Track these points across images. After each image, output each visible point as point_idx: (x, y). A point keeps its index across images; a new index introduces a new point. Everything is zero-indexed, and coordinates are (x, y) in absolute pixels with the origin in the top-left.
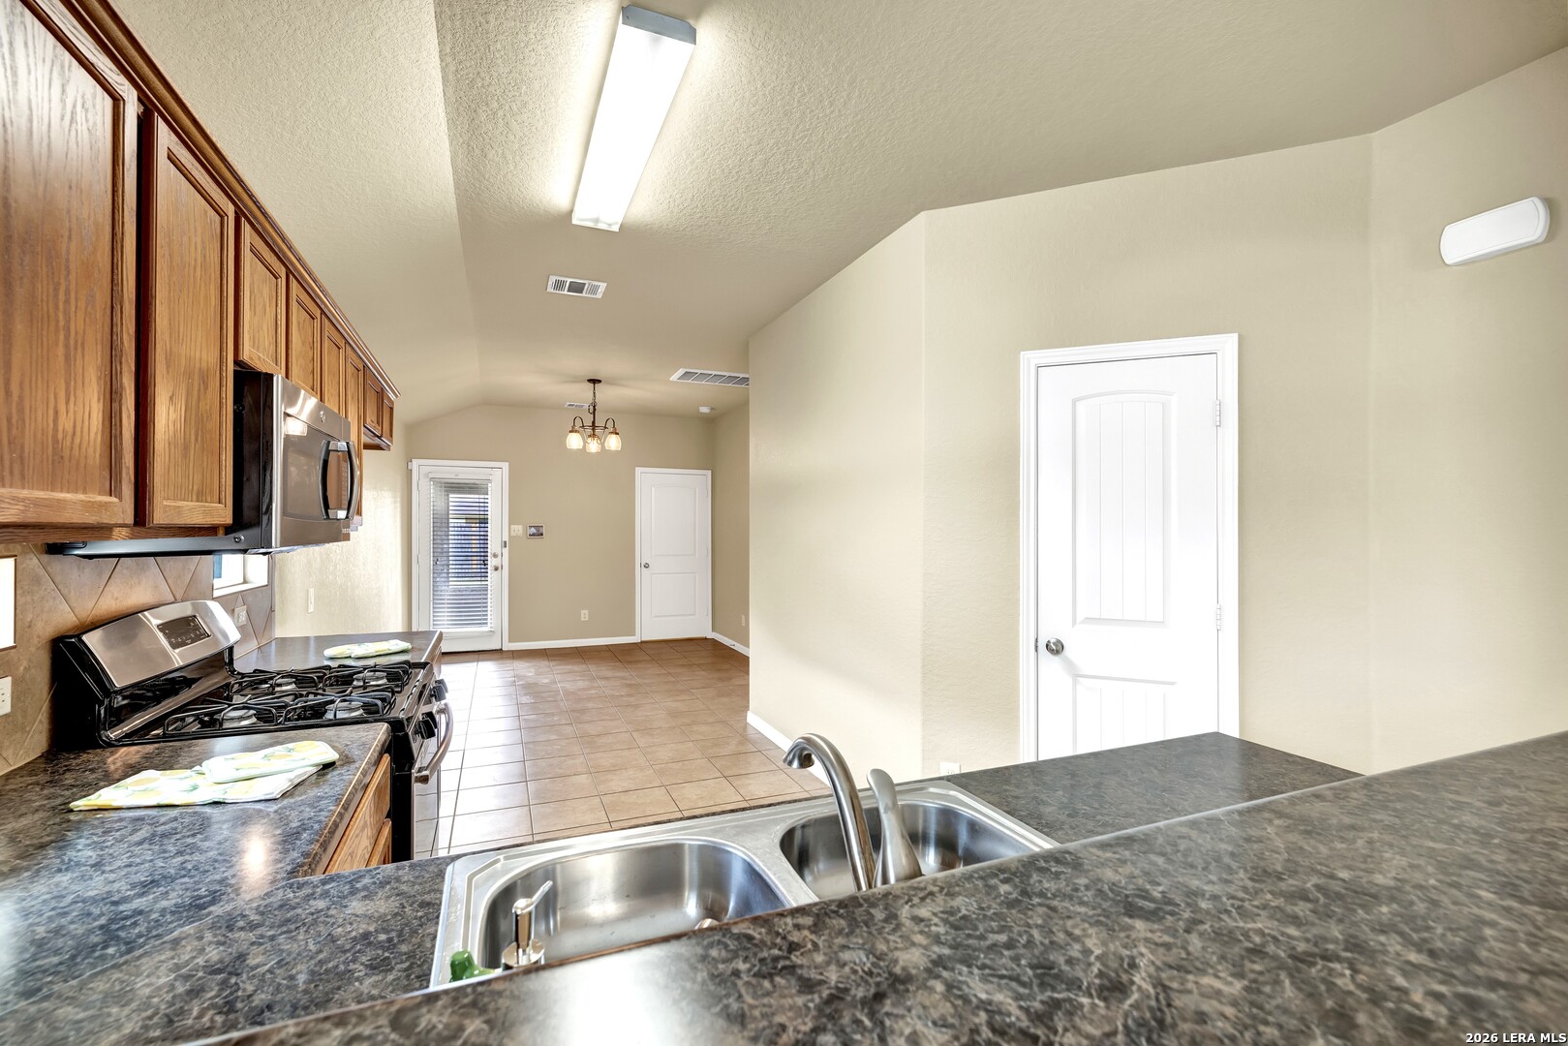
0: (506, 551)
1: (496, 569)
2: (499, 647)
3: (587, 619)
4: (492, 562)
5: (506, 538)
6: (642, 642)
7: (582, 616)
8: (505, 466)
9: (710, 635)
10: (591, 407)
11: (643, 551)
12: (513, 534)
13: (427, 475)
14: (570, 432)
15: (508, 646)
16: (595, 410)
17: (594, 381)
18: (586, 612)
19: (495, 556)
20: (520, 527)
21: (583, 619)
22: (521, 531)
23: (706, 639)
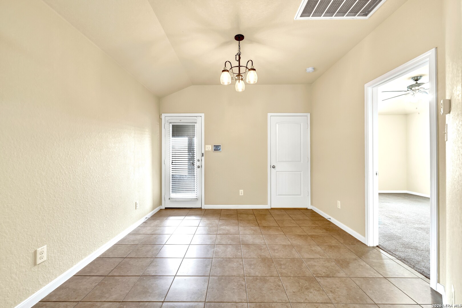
0: (203, 158)
1: (199, 167)
2: (200, 207)
3: (242, 195)
4: (197, 164)
5: (203, 152)
6: (272, 209)
7: (240, 193)
8: (203, 115)
9: (310, 207)
10: (238, 57)
11: (272, 160)
12: (207, 150)
13: (168, 121)
14: (223, 71)
15: (205, 207)
16: (240, 58)
17: (239, 38)
18: (242, 190)
19: (199, 161)
20: (210, 146)
21: (240, 195)
22: (210, 148)
23: (307, 209)
